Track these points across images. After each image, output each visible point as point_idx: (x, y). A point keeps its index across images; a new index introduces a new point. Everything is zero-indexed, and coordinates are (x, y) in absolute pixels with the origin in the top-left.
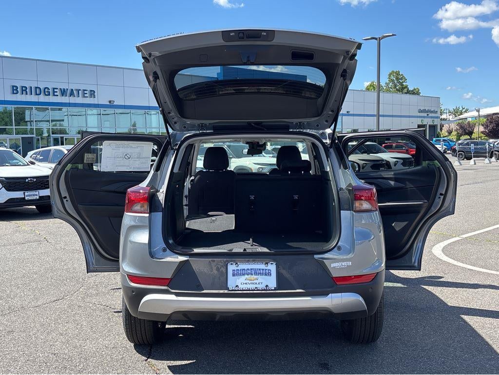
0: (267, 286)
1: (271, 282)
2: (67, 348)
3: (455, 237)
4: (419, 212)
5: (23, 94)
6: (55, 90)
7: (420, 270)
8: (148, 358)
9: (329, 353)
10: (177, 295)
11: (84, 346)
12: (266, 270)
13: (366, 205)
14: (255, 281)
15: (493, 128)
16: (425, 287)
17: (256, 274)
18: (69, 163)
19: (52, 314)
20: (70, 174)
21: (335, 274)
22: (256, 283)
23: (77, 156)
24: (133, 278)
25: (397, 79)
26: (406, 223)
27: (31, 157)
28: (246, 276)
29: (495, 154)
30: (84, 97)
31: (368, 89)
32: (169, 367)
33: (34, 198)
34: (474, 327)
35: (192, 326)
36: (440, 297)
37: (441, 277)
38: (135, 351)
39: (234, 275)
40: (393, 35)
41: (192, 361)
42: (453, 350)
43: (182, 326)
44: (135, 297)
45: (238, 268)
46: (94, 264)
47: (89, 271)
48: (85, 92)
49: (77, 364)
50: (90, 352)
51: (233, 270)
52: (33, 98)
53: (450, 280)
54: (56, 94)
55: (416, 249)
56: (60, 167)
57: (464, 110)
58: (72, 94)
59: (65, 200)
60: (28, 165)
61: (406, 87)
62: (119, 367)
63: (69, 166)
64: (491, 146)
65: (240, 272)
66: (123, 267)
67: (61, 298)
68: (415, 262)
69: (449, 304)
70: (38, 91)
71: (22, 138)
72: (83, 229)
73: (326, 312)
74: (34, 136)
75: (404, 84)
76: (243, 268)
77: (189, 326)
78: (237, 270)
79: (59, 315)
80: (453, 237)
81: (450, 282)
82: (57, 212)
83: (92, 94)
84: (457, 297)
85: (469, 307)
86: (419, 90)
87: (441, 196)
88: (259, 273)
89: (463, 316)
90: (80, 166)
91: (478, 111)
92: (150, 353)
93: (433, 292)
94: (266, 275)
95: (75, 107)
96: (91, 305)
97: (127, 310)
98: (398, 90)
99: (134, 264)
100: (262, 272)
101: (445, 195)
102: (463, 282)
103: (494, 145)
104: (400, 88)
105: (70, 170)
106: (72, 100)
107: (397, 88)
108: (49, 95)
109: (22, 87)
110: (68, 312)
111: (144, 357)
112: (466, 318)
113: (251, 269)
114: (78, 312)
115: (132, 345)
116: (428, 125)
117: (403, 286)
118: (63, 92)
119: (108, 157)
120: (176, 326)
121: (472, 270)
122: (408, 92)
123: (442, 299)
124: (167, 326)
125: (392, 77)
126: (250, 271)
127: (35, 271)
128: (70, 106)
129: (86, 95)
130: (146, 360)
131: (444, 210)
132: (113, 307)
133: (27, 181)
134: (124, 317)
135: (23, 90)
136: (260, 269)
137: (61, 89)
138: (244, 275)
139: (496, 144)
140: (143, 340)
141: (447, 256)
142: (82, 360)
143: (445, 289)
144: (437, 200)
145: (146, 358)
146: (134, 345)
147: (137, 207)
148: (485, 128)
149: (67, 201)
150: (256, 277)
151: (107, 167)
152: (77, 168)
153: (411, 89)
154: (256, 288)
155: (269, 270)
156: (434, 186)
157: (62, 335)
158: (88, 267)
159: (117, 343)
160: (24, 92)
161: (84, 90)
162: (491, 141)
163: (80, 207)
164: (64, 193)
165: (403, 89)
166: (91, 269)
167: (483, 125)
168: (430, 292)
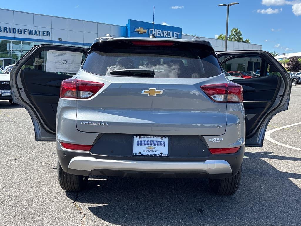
0: (161, 153)
1: (165, 150)
2: (19, 192)
3: (277, 128)
4: (264, 108)
5: (5, 32)
6: (25, 31)
7: (262, 147)
8: (75, 201)
9: (201, 201)
10: (96, 157)
11: (31, 191)
12: (161, 142)
13: (235, 98)
14: (153, 150)
15: (293, 65)
16: (262, 158)
17: (154, 144)
18: (24, 64)
19: (11, 168)
20: (24, 72)
21: (211, 147)
22: (154, 151)
23: (29, 60)
24: (65, 144)
25: (236, 33)
26: (255, 114)
27: (7, 69)
28: (147, 146)
29: (295, 81)
30: (43, 36)
31: (218, 39)
32: (89, 208)
33: (8, 94)
34: (298, 186)
35: (106, 180)
36: (273, 165)
37: (272, 153)
38: (66, 196)
39: (138, 145)
40: (237, 3)
41: (106, 204)
42: (287, 202)
43: (100, 179)
44: (66, 158)
45: (141, 140)
46: (41, 136)
47: (37, 140)
48: (44, 33)
49: (25, 204)
50: (35, 195)
51: (137, 141)
52: (11, 35)
53: (278, 155)
54: (25, 33)
55: (260, 133)
56: (17, 67)
57: (276, 54)
58: (36, 33)
59: (20, 91)
60: (4, 74)
61: (242, 39)
62: (54, 207)
63: (24, 67)
64: (292, 76)
65: (142, 143)
66: (58, 136)
67: (19, 158)
68: (259, 142)
69: (280, 170)
70: (14, 31)
71: (4, 60)
72: (34, 112)
73: (203, 173)
74: (12, 59)
75: (240, 37)
76: (145, 140)
77: (105, 180)
78: (140, 141)
79: (16, 169)
80: (275, 128)
81: (278, 156)
82: (15, 99)
83: (48, 34)
84: (284, 166)
85: (293, 173)
86: (249, 41)
87: (280, 97)
88: (156, 144)
89: (290, 179)
90: (31, 67)
91: (285, 55)
92: (77, 197)
93: (267, 162)
94: (161, 145)
95: (37, 41)
96: (38, 163)
97: (60, 167)
98: (237, 41)
99: (65, 135)
100: (158, 143)
101: (283, 97)
102: (287, 156)
103: (294, 75)
104: (238, 39)
105: (24, 69)
106: (36, 37)
107: (236, 39)
108: (21, 33)
109: (4, 28)
110: (22, 167)
111: (72, 200)
112: (293, 180)
113: (151, 141)
114: (29, 167)
115: (65, 191)
116: (254, 62)
117: (247, 157)
118: (30, 32)
119: (51, 62)
120: (96, 179)
121: (291, 149)
122: (243, 42)
123: (274, 166)
124: (89, 179)
125: (233, 32)
126: (150, 143)
127: (3, 140)
128: (34, 41)
129: (44, 34)
130: (73, 203)
131: (281, 107)
132: (53, 165)
133: (3, 83)
134: (59, 172)
135: (4, 30)
136: (157, 141)
137: (29, 30)
138: (145, 145)
139: (295, 74)
140: (72, 189)
141: (273, 139)
142: (28, 201)
143: (276, 161)
144: (277, 99)
145: (73, 201)
146: (66, 192)
147: (69, 94)
148: (288, 65)
149: (22, 91)
150: (154, 146)
151: (50, 69)
152: (29, 68)
153: (244, 40)
154: (154, 154)
155: (163, 142)
156: (276, 90)
157: (16, 183)
158: (37, 138)
159: (54, 190)
160: (5, 31)
161: (43, 31)
162: (292, 73)
163: (31, 95)
164: (20, 85)
165: (239, 40)
166: (38, 139)
167: (287, 63)
168: (265, 162)
